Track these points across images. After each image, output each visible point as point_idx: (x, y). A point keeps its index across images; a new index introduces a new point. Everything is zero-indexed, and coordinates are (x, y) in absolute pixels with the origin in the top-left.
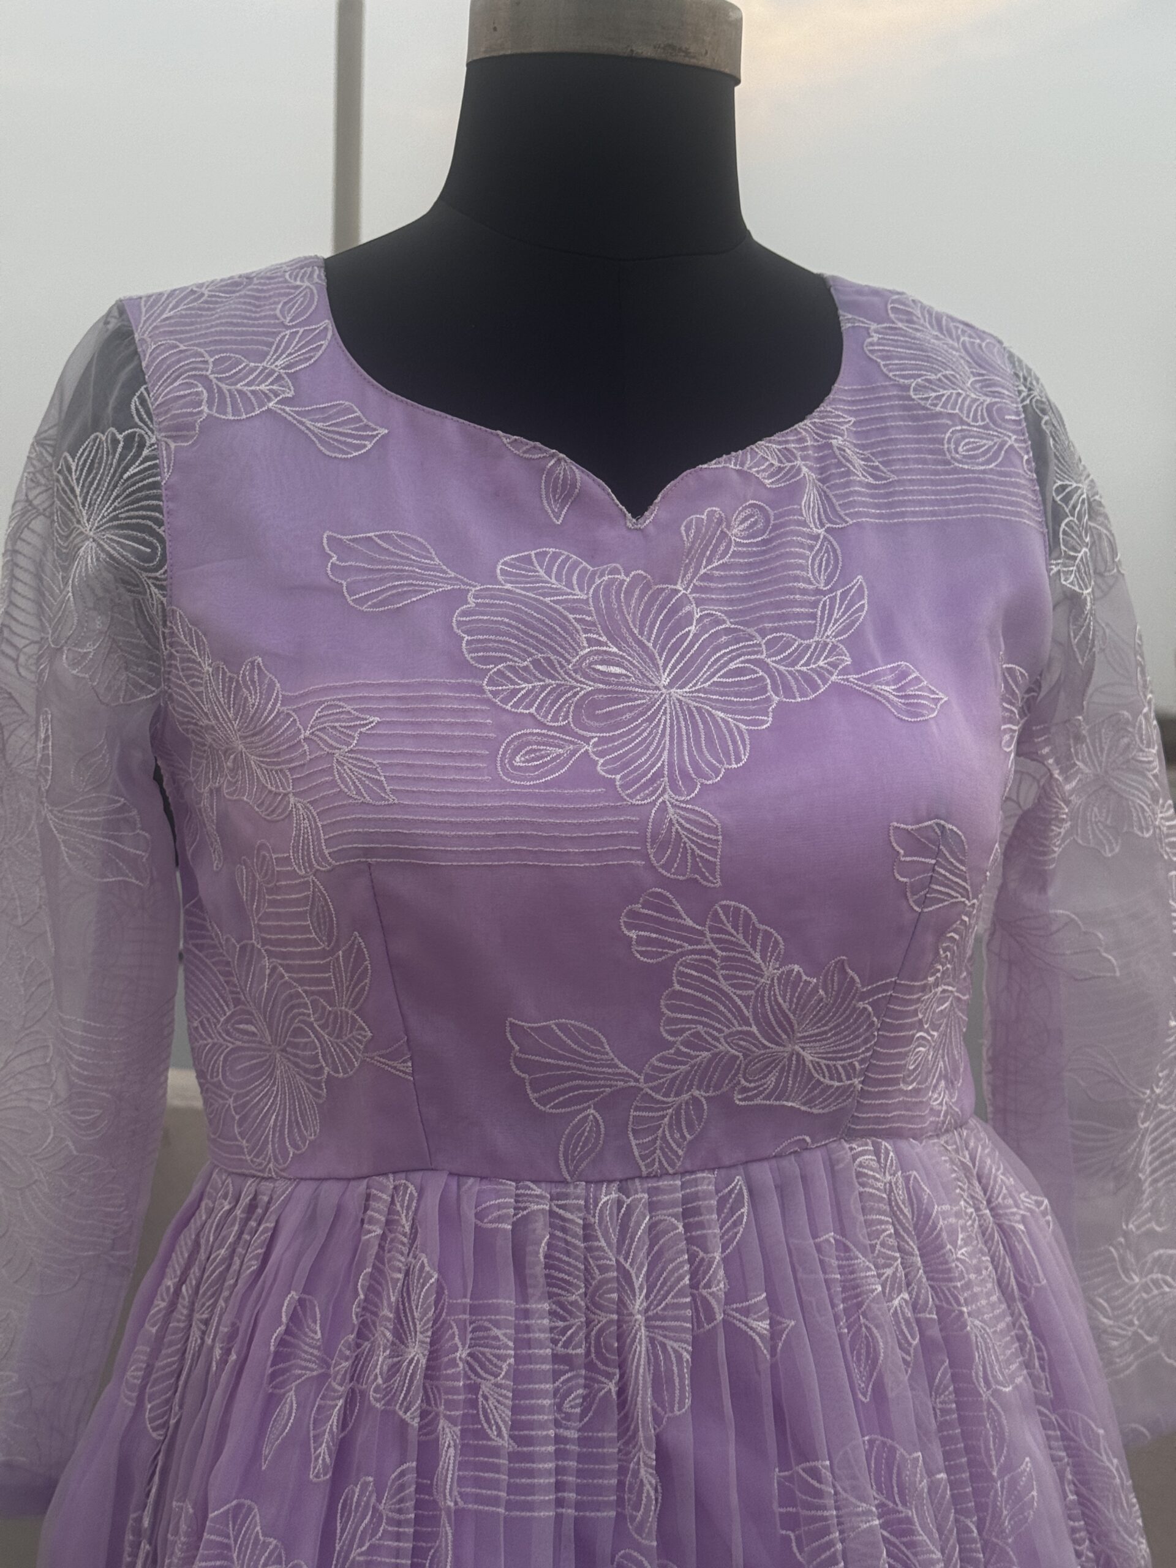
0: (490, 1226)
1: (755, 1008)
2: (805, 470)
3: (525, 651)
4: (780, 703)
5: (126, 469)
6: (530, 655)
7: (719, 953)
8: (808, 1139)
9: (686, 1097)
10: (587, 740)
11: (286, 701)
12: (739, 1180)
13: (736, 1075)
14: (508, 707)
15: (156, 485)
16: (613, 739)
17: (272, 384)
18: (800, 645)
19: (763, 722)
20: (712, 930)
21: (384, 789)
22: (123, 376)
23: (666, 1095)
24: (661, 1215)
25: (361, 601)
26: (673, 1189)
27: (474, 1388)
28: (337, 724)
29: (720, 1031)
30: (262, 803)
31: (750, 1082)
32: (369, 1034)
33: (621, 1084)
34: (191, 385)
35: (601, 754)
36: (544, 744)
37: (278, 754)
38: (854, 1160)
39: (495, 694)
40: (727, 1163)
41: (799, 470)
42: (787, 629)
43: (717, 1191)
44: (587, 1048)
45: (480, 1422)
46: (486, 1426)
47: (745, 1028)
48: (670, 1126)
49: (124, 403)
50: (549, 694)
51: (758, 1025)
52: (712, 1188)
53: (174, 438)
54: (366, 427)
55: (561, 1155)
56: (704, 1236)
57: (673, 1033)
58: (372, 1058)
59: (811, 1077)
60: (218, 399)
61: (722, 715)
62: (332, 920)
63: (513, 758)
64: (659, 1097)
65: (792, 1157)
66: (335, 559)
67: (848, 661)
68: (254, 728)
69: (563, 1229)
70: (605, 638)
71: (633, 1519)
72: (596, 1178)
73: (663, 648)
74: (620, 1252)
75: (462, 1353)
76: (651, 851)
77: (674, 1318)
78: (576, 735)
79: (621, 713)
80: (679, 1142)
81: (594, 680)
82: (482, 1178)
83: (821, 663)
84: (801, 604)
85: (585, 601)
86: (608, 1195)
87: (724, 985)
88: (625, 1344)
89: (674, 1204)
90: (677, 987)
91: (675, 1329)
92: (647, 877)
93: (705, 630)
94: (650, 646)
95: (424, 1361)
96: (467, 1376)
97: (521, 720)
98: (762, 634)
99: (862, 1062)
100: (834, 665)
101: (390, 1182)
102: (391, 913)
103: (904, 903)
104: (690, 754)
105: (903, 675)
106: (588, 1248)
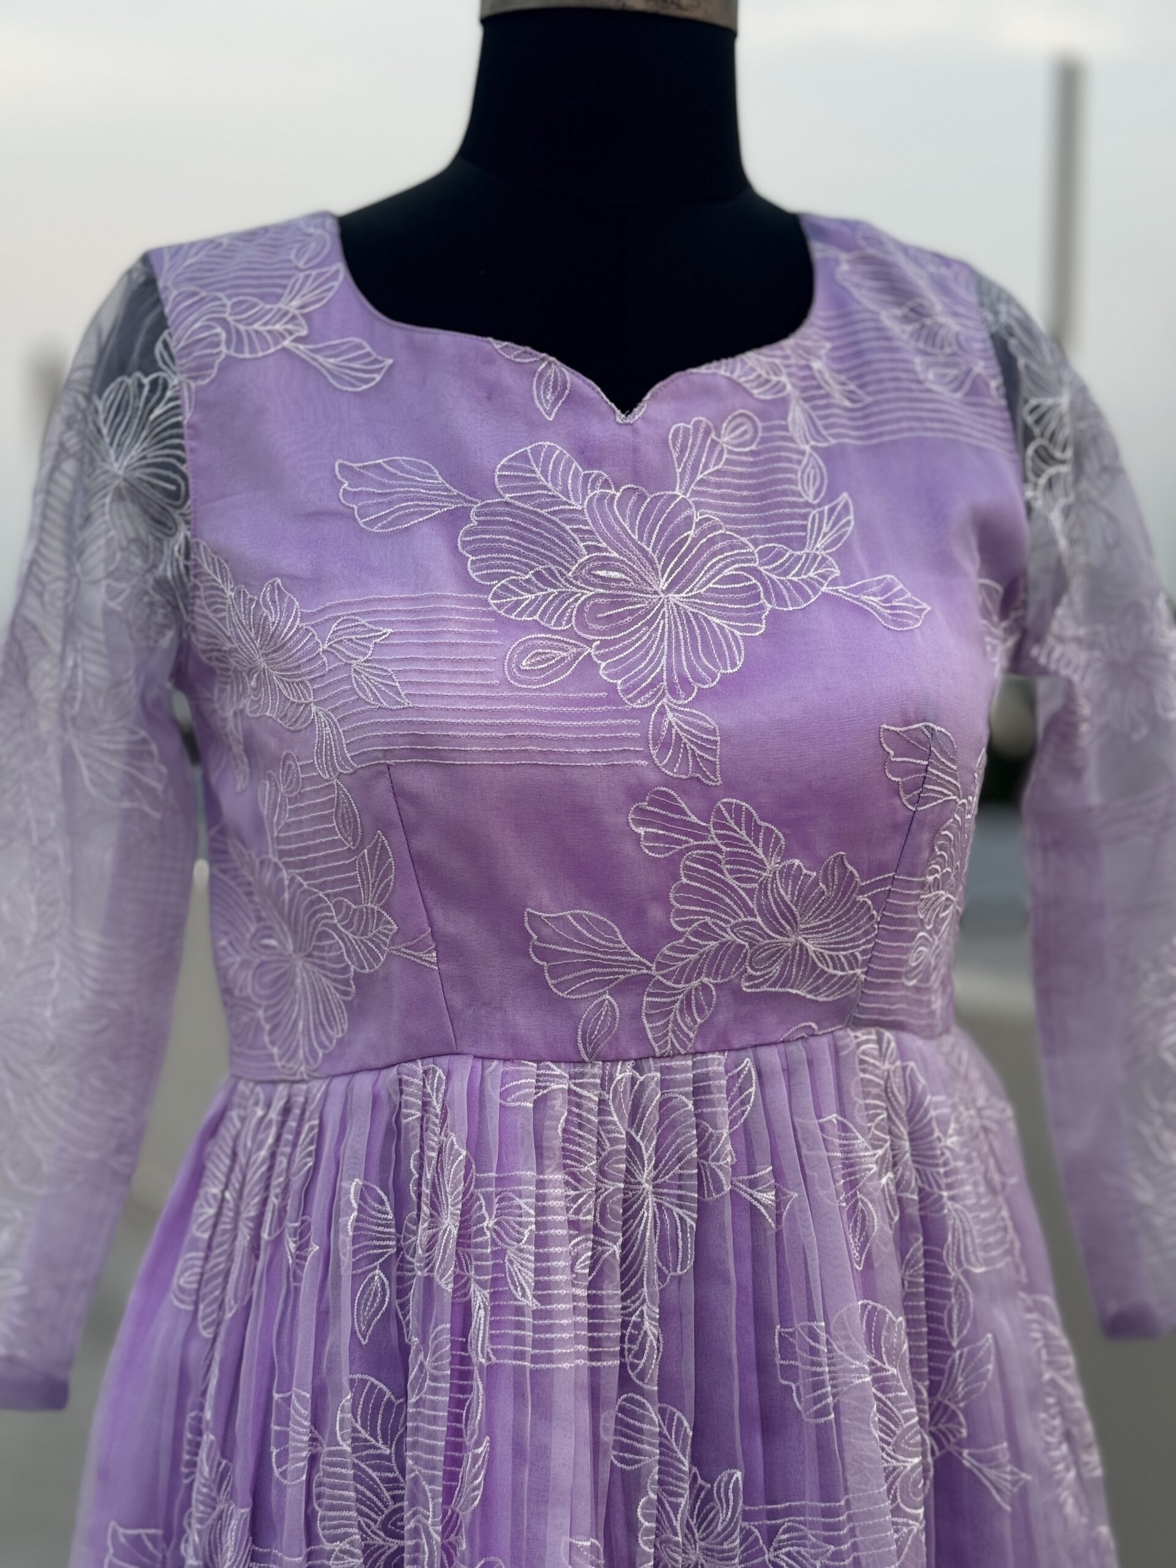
0: (512, 1104)
1: (759, 899)
2: (789, 386)
3: (527, 565)
4: (772, 610)
5: (151, 411)
6: (532, 568)
7: (724, 848)
8: (814, 1025)
9: (695, 983)
10: (589, 643)
11: (304, 617)
12: (748, 1063)
13: (742, 964)
14: (513, 617)
15: (178, 425)
16: (615, 642)
17: (287, 323)
18: (791, 556)
19: (757, 629)
20: (717, 826)
21: (399, 694)
22: (148, 321)
23: (677, 982)
24: (674, 1092)
25: (371, 523)
26: (684, 1070)
27: (499, 1254)
28: (353, 637)
29: (726, 922)
30: (286, 715)
31: (756, 970)
32: (395, 927)
33: (633, 971)
34: (209, 328)
35: (603, 657)
36: (549, 647)
37: (298, 667)
38: (859, 1045)
39: (499, 606)
40: (737, 1046)
41: (784, 386)
42: (779, 540)
43: (727, 1072)
44: (601, 937)
45: (507, 1284)
46: (512, 1287)
47: (750, 919)
48: (681, 1011)
49: (149, 348)
50: (552, 601)
51: (762, 915)
52: (722, 1069)
53: (194, 378)
54: (376, 361)
55: (579, 1039)
56: (714, 1114)
57: (681, 924)
58: (398, 950)
59: (814, 966)
60: (236, 339)
61: (718, 621)
62: (355, 821)
63: (519, 662)
64: (669, 983)
65: (800, 1043)
67: (837, 572)
68: (274, 645)
69: (579, 1106)
70: (604, 545)
71: (634, 1366)
72: (613, 1057)
73: (662, 553)
74: (631, 1125)
75: (489, 1223)
76: (654, 752)
77: (680, 1187)
78: (579, 638)
79: (621, 616)
80: (690, 1025)
81: (594, 585)
82: (505, 1060)
83: (811, 574)
84: (791, 517)
85: (582, 512)
86: (623, 1073)
87: (729, 879)
88: (631, 1206)
89: (684, 1083)
90: (684, 880)
91: (680, 1197)
92: (652, 777)
93: (703, 534)
94: (650, 550)
95: (455, 1232)
96: (494, 1243)
97: (526, 627)
98: (755, 543)
99: (864, 953)
100: (824, 576)
101: (419, 1067)
102: (409, 810)
103: (897, 802)
104: (688, 659)
105: (888, 587)
106: (601, 1123)
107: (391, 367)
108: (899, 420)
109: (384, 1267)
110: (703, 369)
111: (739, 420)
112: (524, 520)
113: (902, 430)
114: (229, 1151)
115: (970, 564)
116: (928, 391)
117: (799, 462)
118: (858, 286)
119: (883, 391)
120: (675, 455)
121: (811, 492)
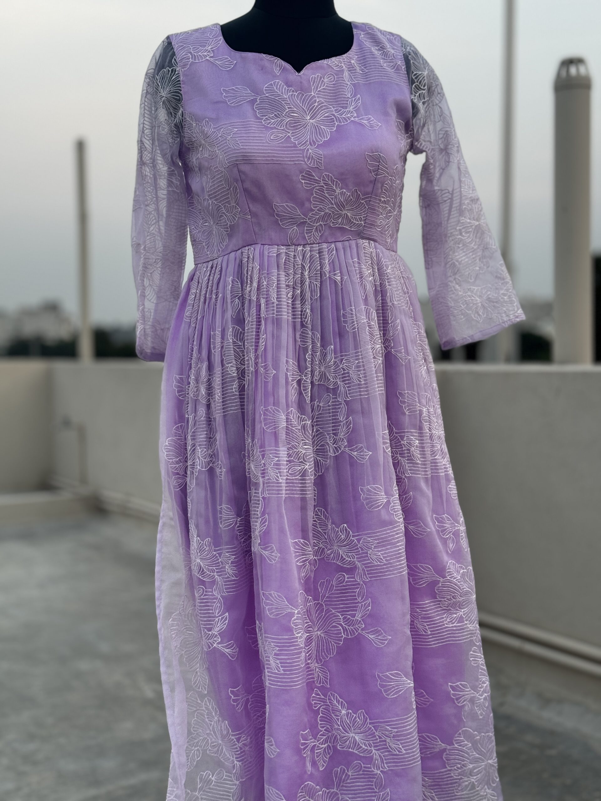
0: (271, 255)
1: (334, 200)
2: (344, 67)
3: (272, 112)
4: (338, 125)
5: (172, 78)
6: (274, 113)
7: (325, 187)
8: (351, 237)
9: (318, 224)
10: (289, 133)
11: (214, 128)
12: (333, 246)
13: (330, 219)
14: (269, 126)
15: (179, 81)
16: (296, 132)
17: (207, 53)
18: (343, 111)
19: (333, 129)
20: (323, 180)
21: (239, 145)
22: (170, 54)
23: (314, 223)
24: (313, 253)
25: (231, 103)
26: (316, 247)
27: (267, 290)
28: (227, 132)
29: (326, 207)
30: (210, 155)
31: (335, 221)
32: (240, 210)
33: (302, 221)
34: (187, 54)
35: (293, 136)
36: (278, 133)
37: (213, 141)
38: (363, 244)
39: (265, 123)
40: (330, 241)
41: (343, 67)
42: (339, 107)
43: (327, 248)
44: (293, 211)
46: (271, 298)
47: (332, 206)
48: (315, 231)
49: (171, 61)
50: (279, 122)
51: (336, 205)
53: (183, 68)
54: (232, 62)
55: (288, 239)
56: (324, 258)
57: (314, 207)
58: (241, 216)
59: (350, 220)
60: (194, 57)
61: (323, 127)
62: (229, 181)
63: (270, 137)
64: (312, 224)
65: (347, 241)
66: (224, 94)
67: (355, 115)
68: (206, 137)
69: (288, 256)
70: (293, 107)
71: (304, 321)
72: (297, 244)
73: (308, 109)
74: (302, 261)
75: (265, 283)
76: (306, 160)
77: (316, 277)
78: (286, 131)
79: (297, 126)
80: (317, 235)
81: (290, 117)
82: (269, 245)
83: (349, 115)
84: (344, 101)
85: (287, 98)
86: (300, 248)
87: (327, 195)
88: (302, 282)
89: (316, 250)
90: (315, 195)
91: (316, 279)
92: (305, 166)
93: (319, 105)
94: (305, 108)
95: (257, 286)
96: (266, 288)
97: (272, 128)
98: (334, 107)
99: (364, 217)
100: (352, 116)
101: (247, 248)
102: (243, 176)
103: (370, 174)
104: (315, 136)
105: (370, 119)
106: (294, 261)
107: (236, 63)
108: (375, 76)
109: (238, 298)
110: (320, 62)
111: (330, 75)
112: (271, 101)
113: (376, 79)
114: (197, 281)
115: (393, 114)
116: (384, 69)
117: (346, 87)
118: (366, 41)
119: (371, 69)
120: (312, 84)
121: (350, 95)
